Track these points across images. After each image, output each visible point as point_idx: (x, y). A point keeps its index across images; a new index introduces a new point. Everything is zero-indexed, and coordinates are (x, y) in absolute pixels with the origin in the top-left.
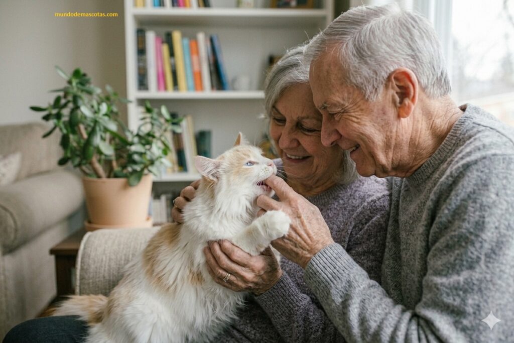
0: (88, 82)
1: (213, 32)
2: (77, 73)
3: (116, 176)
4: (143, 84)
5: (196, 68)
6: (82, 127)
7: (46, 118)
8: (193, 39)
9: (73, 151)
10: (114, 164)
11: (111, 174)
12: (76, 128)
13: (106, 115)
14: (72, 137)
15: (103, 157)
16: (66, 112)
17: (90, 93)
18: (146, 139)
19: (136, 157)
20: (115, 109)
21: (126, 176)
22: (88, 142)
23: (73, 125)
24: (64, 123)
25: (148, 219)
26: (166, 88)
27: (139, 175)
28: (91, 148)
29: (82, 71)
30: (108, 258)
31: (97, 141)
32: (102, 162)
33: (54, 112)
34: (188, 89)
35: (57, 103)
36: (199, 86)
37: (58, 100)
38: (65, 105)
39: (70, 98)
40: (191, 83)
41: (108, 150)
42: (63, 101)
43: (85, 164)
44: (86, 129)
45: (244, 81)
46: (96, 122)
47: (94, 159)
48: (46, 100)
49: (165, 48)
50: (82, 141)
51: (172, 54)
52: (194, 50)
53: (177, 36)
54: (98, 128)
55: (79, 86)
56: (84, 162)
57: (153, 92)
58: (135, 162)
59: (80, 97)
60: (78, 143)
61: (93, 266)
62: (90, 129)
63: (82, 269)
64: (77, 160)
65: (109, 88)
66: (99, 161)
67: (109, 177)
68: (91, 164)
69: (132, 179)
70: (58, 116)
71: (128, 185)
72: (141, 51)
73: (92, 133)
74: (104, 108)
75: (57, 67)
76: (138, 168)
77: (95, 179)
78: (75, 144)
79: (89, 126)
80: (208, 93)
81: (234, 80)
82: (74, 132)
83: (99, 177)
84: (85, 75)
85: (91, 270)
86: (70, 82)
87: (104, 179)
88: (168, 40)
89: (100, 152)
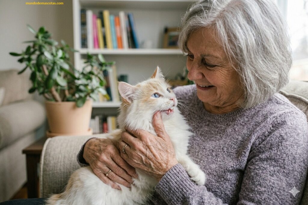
0: (49, 37)
1: (130, 12)
2: (41, 30)
3: (68, 100)
4: (84, 44)
5: (119, 34)
6: (45, 67)
7: (21, 61)
8: (117, 16)
9: (39, 83)
10: (67, 92)
11: (65, 99)
12: (41, 68)
13: (61, 58)
14: (38, 74)
15: (59, 88)
16: (34, 57)
17: (50, 44)
18: (88, 76)
19: (82, 88)
20: (67, 56)
21: (74, 101)
22: (49, 77)
23: (39, 66)
24: (33, 64)
25: (89, 130)
26: (99, 47)
27: (83, 100)
28: (51, 81)
29: (46, 29)
30: (63, 156)
31: (55, 76)
32: (59, 91)
33: (26, 57)
34: (113, 48)
35: (28, 51)
36: (120, 46)
37: (28, 48)
38: (33, 53)
39: (37, 48)
40: (115, 44)
41: (63, 82)
42: (32, 50)
43: (47, 92)
44: (48, 69)
45: (149, 43)
46: (54, 63)
47: (53, 89)
48: (21, 49)
49: (99, 22)
50: (45, 77)
51: (103, 25)
52: (117, 23)
53: (106, 14)
54: (55, 67)
55: (43, 39)
56: (46, 90)
57: (91, 50)
58: (81, 91)
59: (44, 47)
60: (43, 78)
61: (52, 162)
62: (50, 68)
63: (45, 164)
64: (41, 90)
65: (63, 42)
66: (57, 90)
67: (63, 101)
68: (51, 92)
69: (79, 102)
70: (29, 60)
71: (76, 106)
72: (84, 24)
73: (52, 71)
74: (60, 53)
75: (28, 25)
76: (83, 95)
77: (53, 102)
78: (40, 79)
79: (49, 65)
80: (126, 50)
81: (143, 43)
82: (40, 71)
83: (56, 101)
84: (47, 32)
85: (51, 165)
86: (37, 37)
87: (60, 102)
88: (101, 17)
89: (57, 84)
